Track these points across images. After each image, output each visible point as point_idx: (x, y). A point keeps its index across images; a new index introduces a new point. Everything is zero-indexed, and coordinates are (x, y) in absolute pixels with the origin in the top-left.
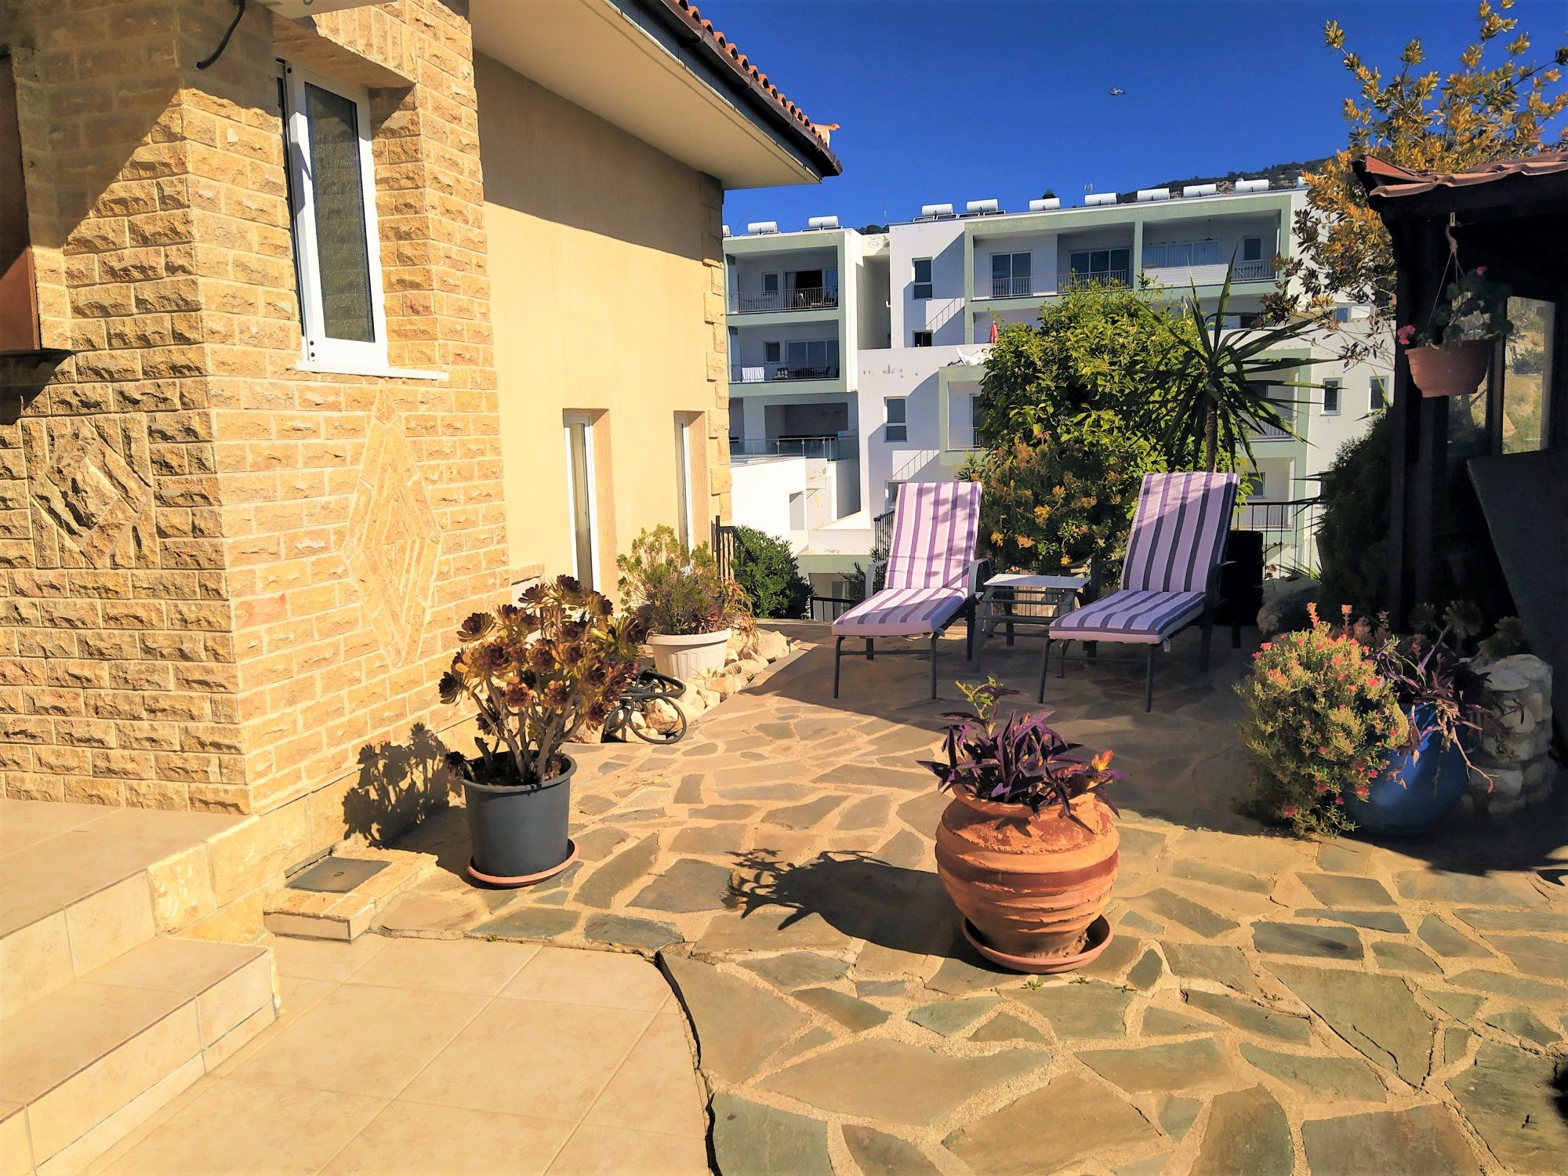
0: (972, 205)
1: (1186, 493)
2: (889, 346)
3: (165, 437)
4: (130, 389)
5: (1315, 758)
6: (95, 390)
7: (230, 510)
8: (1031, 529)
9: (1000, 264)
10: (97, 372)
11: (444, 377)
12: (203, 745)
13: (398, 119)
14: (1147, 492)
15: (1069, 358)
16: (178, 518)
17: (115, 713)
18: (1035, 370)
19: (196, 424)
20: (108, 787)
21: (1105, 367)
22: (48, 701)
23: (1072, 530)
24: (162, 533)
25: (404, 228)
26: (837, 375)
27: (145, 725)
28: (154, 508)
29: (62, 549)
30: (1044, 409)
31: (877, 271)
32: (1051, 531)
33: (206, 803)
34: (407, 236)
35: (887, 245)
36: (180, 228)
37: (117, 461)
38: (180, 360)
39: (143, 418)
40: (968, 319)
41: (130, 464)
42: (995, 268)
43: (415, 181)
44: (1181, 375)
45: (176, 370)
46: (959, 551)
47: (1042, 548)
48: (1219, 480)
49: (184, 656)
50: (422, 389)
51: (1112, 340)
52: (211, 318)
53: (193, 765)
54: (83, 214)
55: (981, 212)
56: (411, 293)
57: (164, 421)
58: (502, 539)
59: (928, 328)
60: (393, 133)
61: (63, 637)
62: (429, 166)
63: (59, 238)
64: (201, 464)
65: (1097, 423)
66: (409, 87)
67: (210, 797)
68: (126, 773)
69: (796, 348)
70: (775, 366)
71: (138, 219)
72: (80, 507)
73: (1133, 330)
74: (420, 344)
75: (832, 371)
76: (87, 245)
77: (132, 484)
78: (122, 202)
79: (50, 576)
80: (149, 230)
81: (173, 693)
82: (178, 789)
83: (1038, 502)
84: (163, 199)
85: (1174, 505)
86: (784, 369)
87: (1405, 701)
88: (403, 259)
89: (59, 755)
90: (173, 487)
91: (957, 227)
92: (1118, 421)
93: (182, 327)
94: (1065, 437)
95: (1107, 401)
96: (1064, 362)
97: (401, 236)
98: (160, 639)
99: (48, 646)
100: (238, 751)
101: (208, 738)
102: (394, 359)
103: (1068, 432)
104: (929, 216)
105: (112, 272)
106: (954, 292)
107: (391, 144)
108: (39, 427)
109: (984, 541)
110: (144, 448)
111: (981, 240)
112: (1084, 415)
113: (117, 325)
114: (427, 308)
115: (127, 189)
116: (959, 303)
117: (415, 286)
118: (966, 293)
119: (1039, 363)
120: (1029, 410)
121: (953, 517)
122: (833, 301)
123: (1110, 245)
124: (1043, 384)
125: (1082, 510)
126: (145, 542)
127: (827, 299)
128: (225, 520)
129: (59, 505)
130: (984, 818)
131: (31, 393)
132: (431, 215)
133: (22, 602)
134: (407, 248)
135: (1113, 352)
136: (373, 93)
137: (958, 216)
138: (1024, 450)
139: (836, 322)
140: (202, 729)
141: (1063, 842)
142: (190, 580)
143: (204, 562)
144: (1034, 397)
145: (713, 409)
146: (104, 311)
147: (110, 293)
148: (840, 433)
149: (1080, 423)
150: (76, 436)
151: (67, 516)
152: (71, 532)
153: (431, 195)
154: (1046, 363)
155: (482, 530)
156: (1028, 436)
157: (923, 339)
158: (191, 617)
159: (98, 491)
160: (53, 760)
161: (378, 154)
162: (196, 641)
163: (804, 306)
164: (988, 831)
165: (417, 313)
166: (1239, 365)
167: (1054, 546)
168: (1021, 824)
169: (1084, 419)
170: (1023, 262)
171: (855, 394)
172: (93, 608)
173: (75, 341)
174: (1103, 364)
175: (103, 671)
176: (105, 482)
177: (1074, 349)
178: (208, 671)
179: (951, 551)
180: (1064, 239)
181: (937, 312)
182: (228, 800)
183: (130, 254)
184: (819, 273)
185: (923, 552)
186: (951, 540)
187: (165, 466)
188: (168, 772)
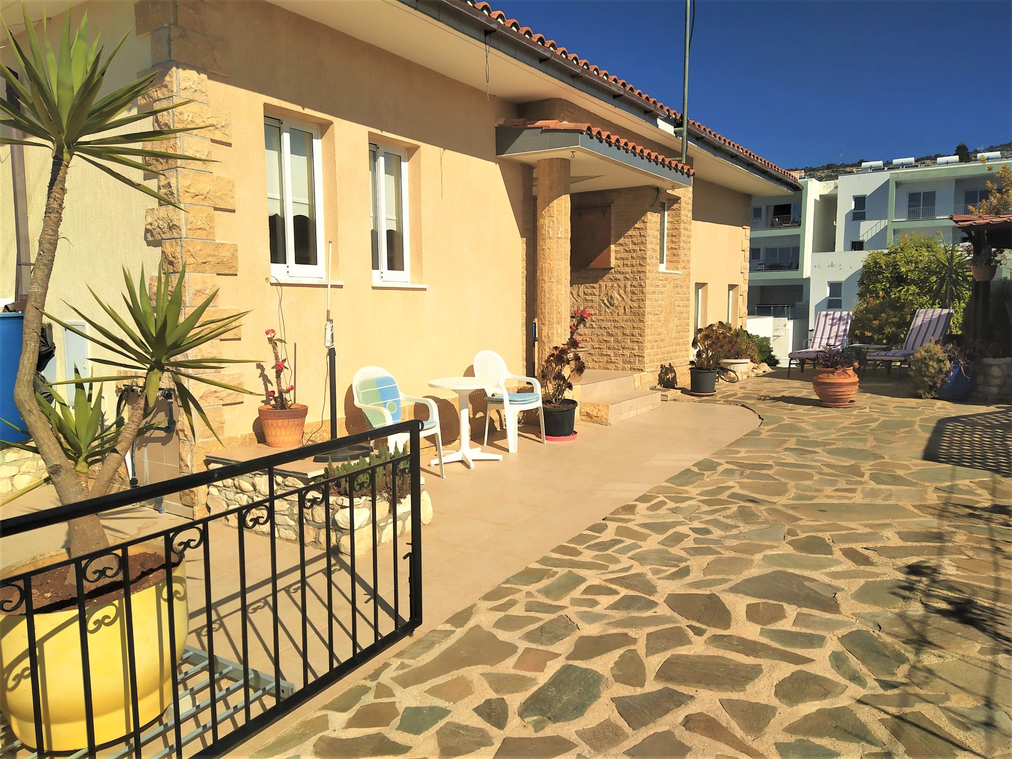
0: (895, 161)
1: (932, 316)
2: (834, 251)
3: (634, 286)
4: (627, 276)
5: (926, 375)
6: (619, 276)
7: (648, 303)
8: (871, 329)
9: (914, 199)
10: (620, 272)
11: (680, 273)
12: (635, 356)
13: (675, 206)
14: (917, 316)
16: (635, 304)
17: (614, 348)
18: (882, 269)
19: (643, 284)
20: (609, 366)
21: (912, 269)
22: (597, 346)
23: (888, 330)
24: (631, 308)
25: (674, 234)
26: (797, 268)
27: (621, 351)
28: (630, 303)
29: (605, 311)
30: (885, 285)
31: (828, 204)
32: (880, 330)
33: (634, 369)
34: (675, 236)
35: (836, 187)
36: (644, 242)
37: (622, 292)
38: (641, 270)
39: (630, 282)
40: (890, 233)
41: (625, 293)
42: (910, 200)
43: (678, 222)
45: (639, 272)
46: (840, 336)
47: (876, 337)
49: (633, 335)
50: (677, 276)
51: (917, 257)
52: (648, 261)
53: (632, 360)
54: (621, 238)
55: (902, 165)
56: (674, 251)
57: (634, 283)
58: (688, 319)
59: (861, 239)
60: (673, 209)
61: (604, 332)
62: (683, 218)
63: (615, 243)
64: (643, 293)
65: (908, 291)
66: (679, 198)
67: (636, 368)
68: (615, 362)
69: (771, 252)
70: (756, 262)
71: (634, 239)
72: (612, 302)
74: (676, 264)
75: (794, 265)
76: (621, 245)
77: (625, 297)
78: (631, 236)
79: (602, 317)
80: (636, 242)
81: (629, 344)
82: (628, 366)
83: (875, 320)
84: (640, 235)
85: (927, 320)
86: (762, 264)
88: (672, 242)
89: (598, 359)
90: (635, 298)
91: (885, 176)
92: (917, 290)
93: (642, 263)
94: (893, 296)
95: (913, 282)
96: (895, 266)
97: (672, 236)
98: (628, 332)
99: (599, 334)
100: (644, 357)
101: (637, 354)
102: (667, 268)
103: (895, 294)
104: (866, 169)
105: (626, 251)
106: (881, 216)
107: (673, 213)
108: (603, 284)
109: (851, 333)
110: (629, 289)
111: (901, 184)
112: (901, 288)
113: (626, 262)
114: (678, 255)
115: (632, 233)
116: (883, 223)
117: (676, 249)
118: (889, 217)
119: (884, 267)
120: (879, 285)
121: (839, 324)
122: (798, 223)
124: (885, 275)
125: (892, 322)
126: (627, 310)
127: (794, 222)
128: (646, 305)
129: (606, 302)
130: (824, 372)
131: (602, 277)
133: (593, 323)
134: (674, 239)
135: (917, 263)
136: (669, 200)
137: (886, 169)
139: (799, 236)
140: (635, 352)
141: (843, 377)
142: (636, 318)
143: (640, 314)
144: (881, 280)
145: (742, 284)
146: (623, 259)
147: (625, 255)
148: (797, 303)
149: (900, 291)
150: (612, 286)
151: (608, 304)
152: (608, 307)
153: (682, 225)
154: (887, 267)
155: (685, 315)
156: (877, 296)
157: (857, 246)
158: (636, 326)
159: (617, 298)
160: (596, 360)
161: (668, 215)
162: (636, 332)
163: (779, 226)
164: (825, 375)
165: (675, 256)
167: (881, 336)
168: (833, 373)
169: (902, 289)
170: (930, 197)
171: (808, 279)
172: (611, 325)
173: (615, 266)
174: (911, 267)
175: (612, 339)
176: (619, 297)
177: (900, 261)
178: (638, 339)
179: (837, 336)
180: (960, 182)
181: (868, 229)
182: (640, 368)
183: (631, 247)
184: (789, 206)
185: (826, 336)
186: (837, 332)
187: (633, 293)
188: (624, 362)
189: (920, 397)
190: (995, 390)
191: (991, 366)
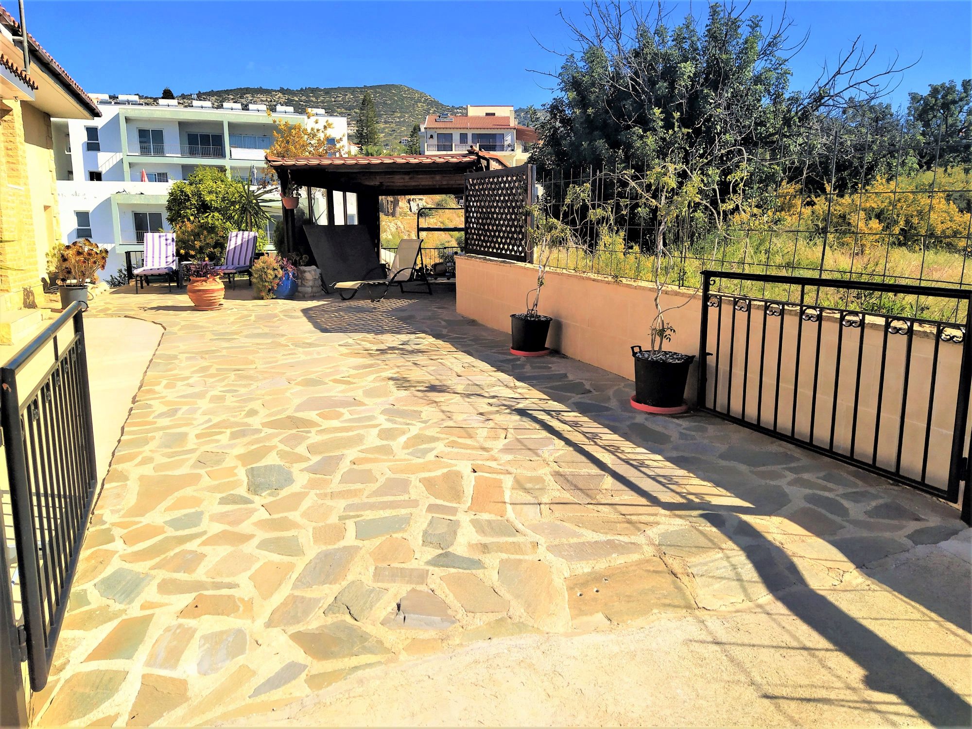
0: (121, 97)
1: (242, 238)
2: (72, 179)
5: (266, 281)
8: (194, 249)
9: (143, 135)
11: (23, 189)
13: (7, 117)
14: (231, 238)
15: (200, 194)
18: (189, 197)
21: (214, 198)
23: (207, 250)
25: (9, 147)
30: (194, 211)
31: (59, 131)
32: (200, 250)
34: (11, 149)
40: (126, 167)
42: (140, 137)
43: (13, 135)
44: (239, 202)
48: (252, 234)
51: (216, 189)
55: (128, 102)
56: (12, 165)
59: (100, 170)
60: (5, 121)
62: (17, 131)
65: (213, 217)
66: (11, 110)
73: (223, 186)
83: (196, 240)
85: (239, 242)
87: (282, 268)
88: (9, 156)
91: (114, 109)
92: (220, 216)
94: (202, 221)
95: (216, 209)
96: (199, 195)
97: (8, 149)
103: (203, 219)
106: (115, 148)
107: (5, 124)
109: (178, 254)
111: (130, 119)
114: (17, 170)
116: (118, 157)
117: (14, 163)
118: (123, 150)
119: (190, 195)
120: (188, 211)
123: (210, 131)
124: (192, 203)
125: (210, 243)
130: (197, 281)
132: (18, 144)
134: (10, 152)
135: (216, 193)
137: (113, 104)
138: (188, 224)
141: (212, 284)
144: (189, 207)
145: (54, 205)
149: (207, 217)
154: (193, 195)
156: (189, 220)
157: (95, 176)
164: (199, 283)
165: (14, 171)
166: (257, 200)
168: (206, 281)
169: (208, 215)
170: (158, 135)
174: (213, 197)
177: (202, 191)
180: (183, 125)
181: (105, 161)
189: (262, 299)
190: (309, 290)
191: (305, 272)
